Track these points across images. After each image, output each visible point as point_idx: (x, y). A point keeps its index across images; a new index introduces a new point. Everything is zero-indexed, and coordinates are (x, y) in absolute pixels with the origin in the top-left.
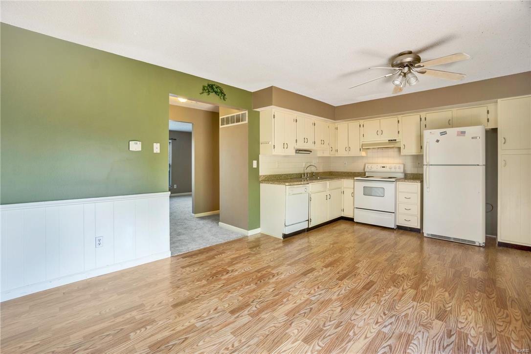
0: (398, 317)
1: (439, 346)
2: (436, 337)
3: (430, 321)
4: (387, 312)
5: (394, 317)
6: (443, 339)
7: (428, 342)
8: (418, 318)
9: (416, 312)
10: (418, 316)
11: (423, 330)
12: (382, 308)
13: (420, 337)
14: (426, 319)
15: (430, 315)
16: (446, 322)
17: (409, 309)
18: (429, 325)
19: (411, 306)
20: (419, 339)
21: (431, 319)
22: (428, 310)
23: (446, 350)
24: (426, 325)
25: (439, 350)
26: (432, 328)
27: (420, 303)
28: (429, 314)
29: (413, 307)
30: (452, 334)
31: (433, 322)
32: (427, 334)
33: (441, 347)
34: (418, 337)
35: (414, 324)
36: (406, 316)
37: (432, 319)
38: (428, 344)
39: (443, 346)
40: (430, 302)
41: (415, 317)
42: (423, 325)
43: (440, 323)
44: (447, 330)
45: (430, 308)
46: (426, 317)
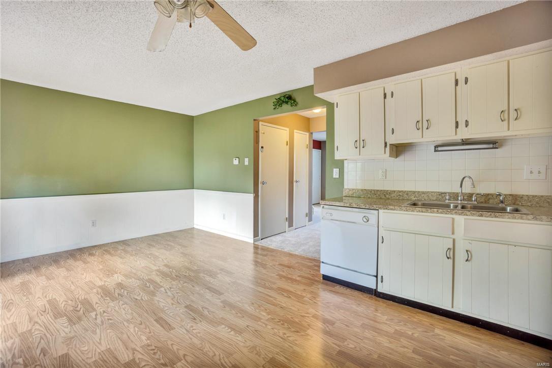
0: (98, 326)
1: (46, 336)
2: (54, 339)
3: (71, 346)
4: (110, 321)
5: (100, 323)
6: (47, 343)
7: (57, 332)
8: (83, 339)
9: (91, 342)
10: (84, 340)
11: (69, 335)
12: (118, 321)
13: (66, 330)
14: (75, 345)
15: (76, 351)
16: (55, 359)
17: (100, 340)
18: (68, 342)
19: (103, 342)
20: (65, 328)
21: (72, 348)
22: (83, 354)
23: (39, 339)
24: (71, 340)
25: (45, 334)
26: (63, 343)
27: (99, 353)
28: (78, 351)
29: (100, 343)
30: (42, 354)
31: (67, 349)
32: (62, 335)
33: (44, 337)
34: (67, 328)
35: (81, 332)
36: (94, 332)
37: (70, 349)
38: (56, 331)
39: (43, 339)
40: (92, 364)
41: (87, 337)
42: (73, 338)
43: (60, 354)
44: (49, 353)
45: (85, 358)
46: (78, 346)
